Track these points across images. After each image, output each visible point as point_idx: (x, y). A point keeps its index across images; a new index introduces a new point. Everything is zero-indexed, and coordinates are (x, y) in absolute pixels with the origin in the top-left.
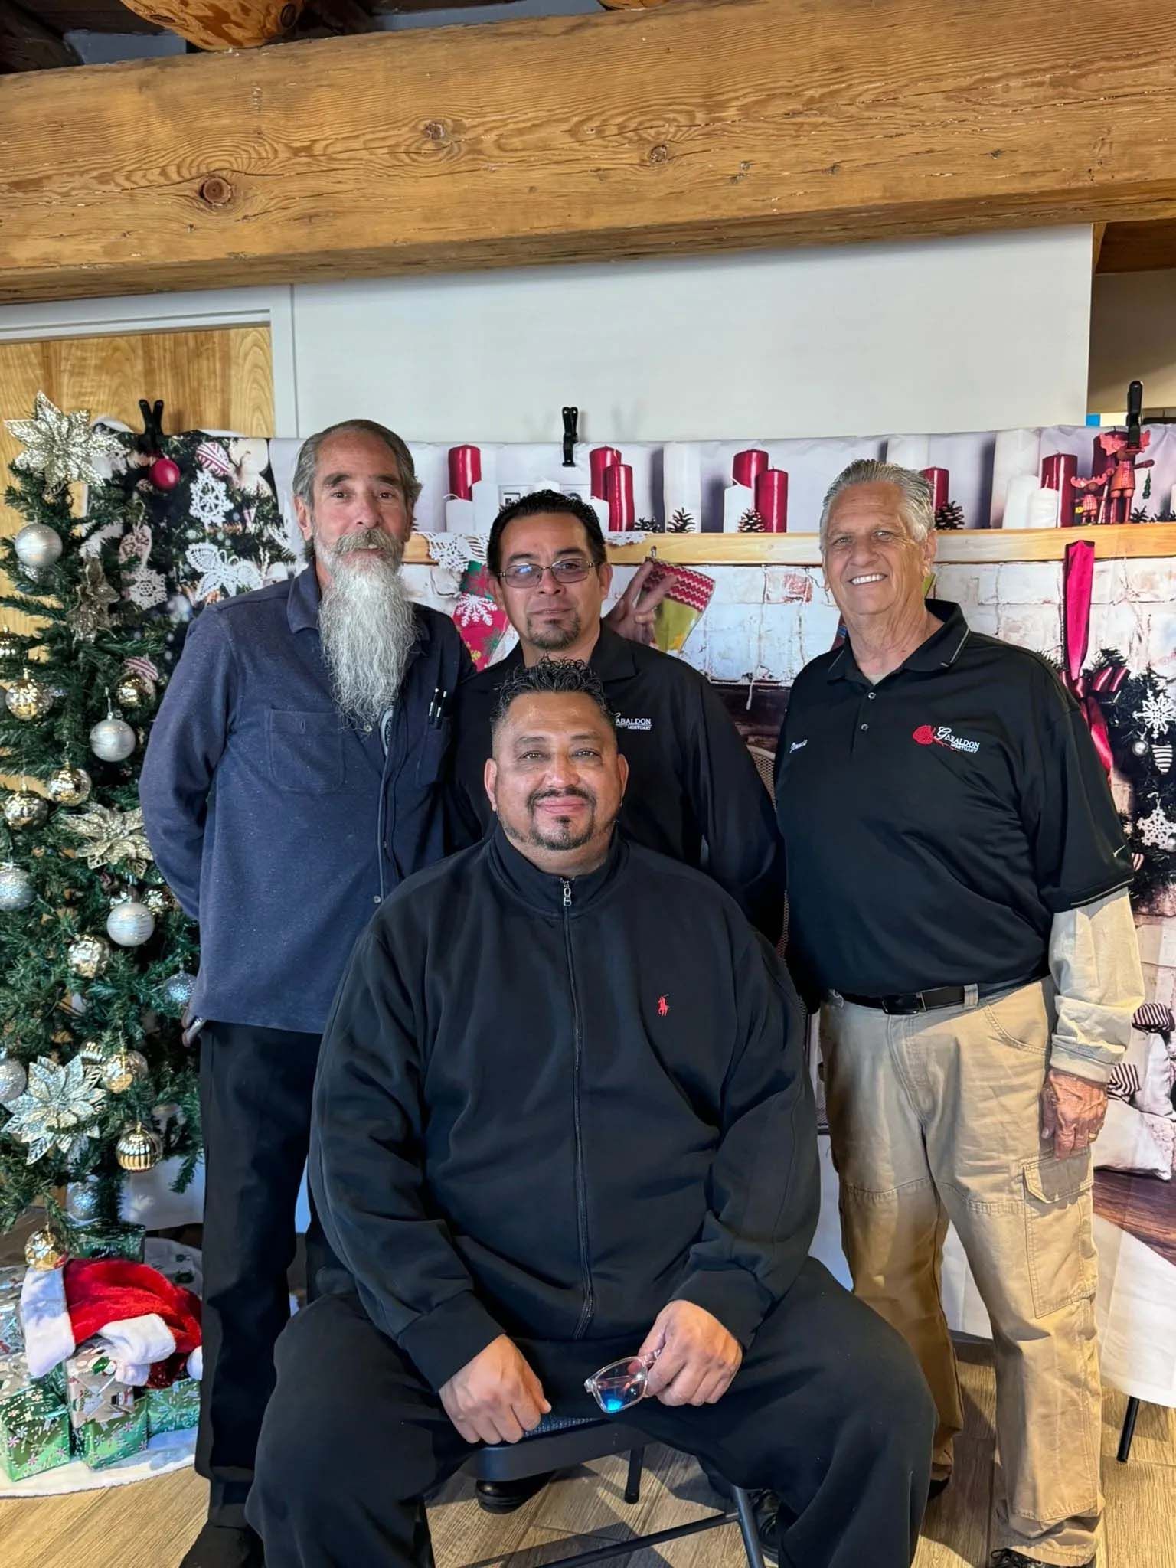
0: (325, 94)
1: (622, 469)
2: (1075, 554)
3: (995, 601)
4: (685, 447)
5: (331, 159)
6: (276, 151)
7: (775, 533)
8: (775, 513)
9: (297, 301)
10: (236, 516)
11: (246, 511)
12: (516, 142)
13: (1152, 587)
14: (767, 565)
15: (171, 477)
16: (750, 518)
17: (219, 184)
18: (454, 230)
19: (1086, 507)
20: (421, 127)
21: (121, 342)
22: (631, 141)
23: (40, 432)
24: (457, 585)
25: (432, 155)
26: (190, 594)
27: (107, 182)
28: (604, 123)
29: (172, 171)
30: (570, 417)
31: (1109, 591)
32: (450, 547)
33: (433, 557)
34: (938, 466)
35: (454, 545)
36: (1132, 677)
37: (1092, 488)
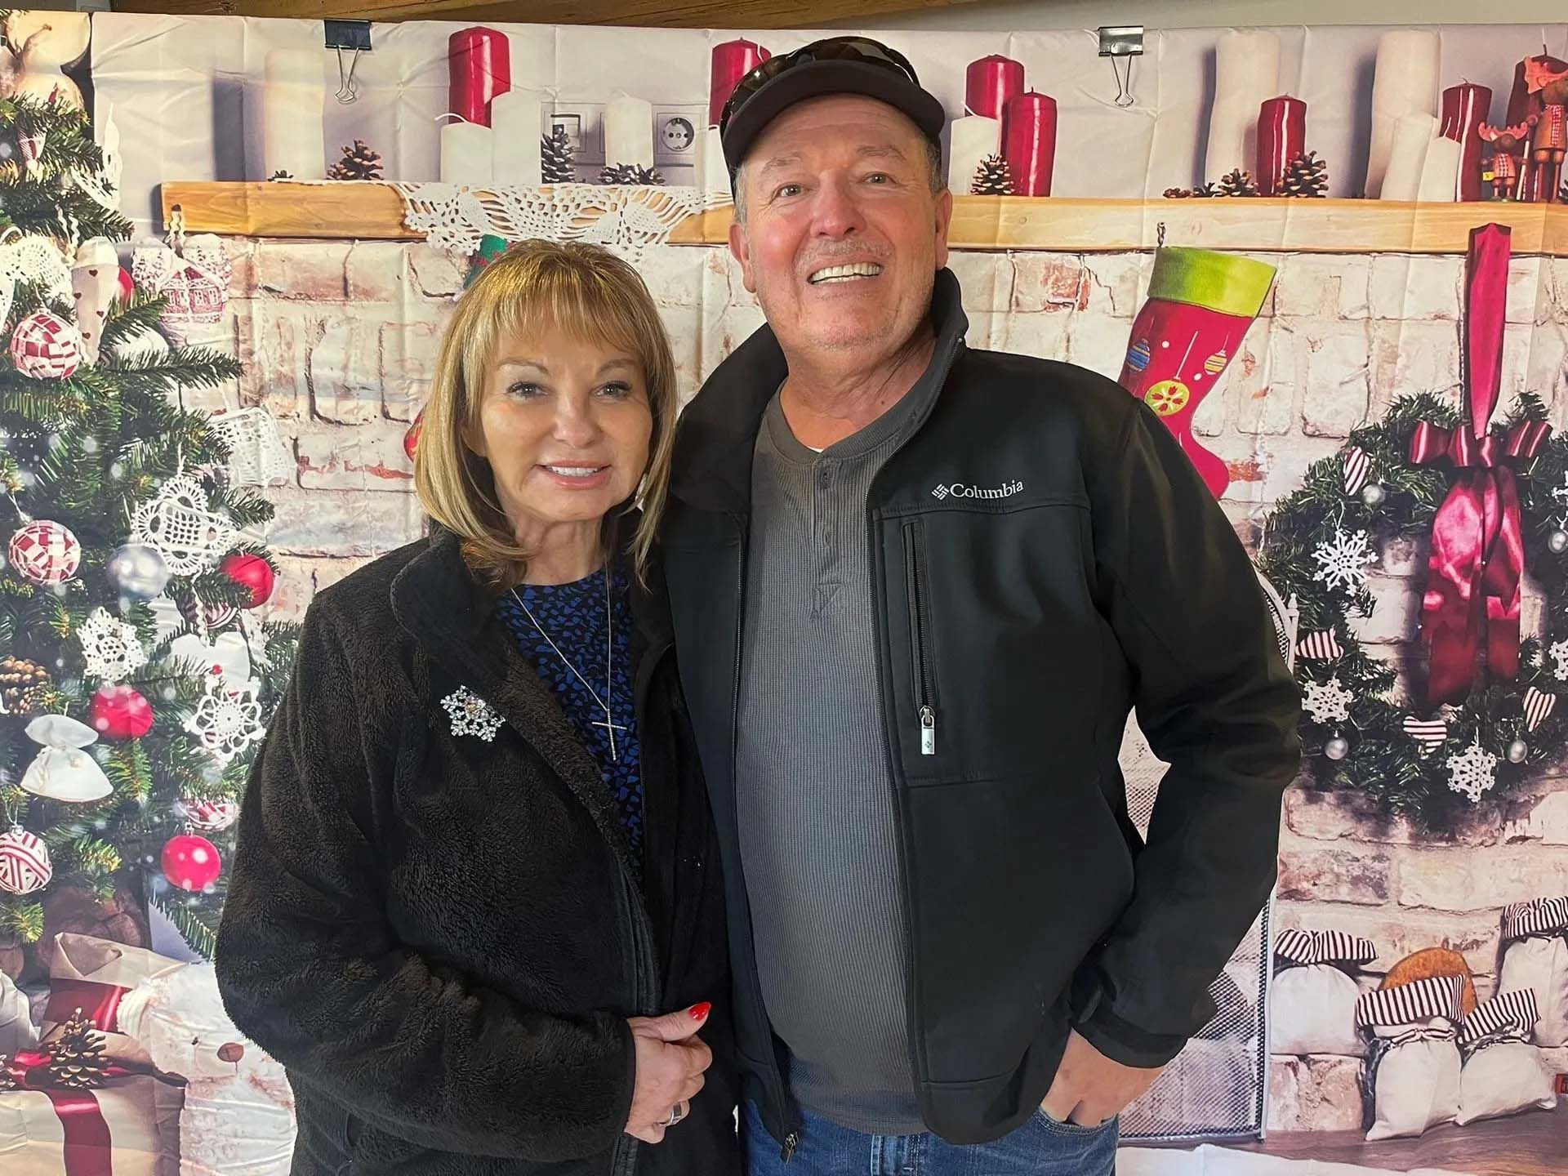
2: (1482, 245)
3: (1364, 313)
7: (1031, 197)
8: (1034, 163)
10: (5, 150)
11: (25, 140)
14: (1015, 250)
16: (992, 170)
19: (1498, 172)
24: (460, 279)
31: (1531, 304)
32: (447, 211)
33: (413, 228)
34: (1291, 95)
35: (453, 206)
36: (1554, 435)
37: (1507, 142)
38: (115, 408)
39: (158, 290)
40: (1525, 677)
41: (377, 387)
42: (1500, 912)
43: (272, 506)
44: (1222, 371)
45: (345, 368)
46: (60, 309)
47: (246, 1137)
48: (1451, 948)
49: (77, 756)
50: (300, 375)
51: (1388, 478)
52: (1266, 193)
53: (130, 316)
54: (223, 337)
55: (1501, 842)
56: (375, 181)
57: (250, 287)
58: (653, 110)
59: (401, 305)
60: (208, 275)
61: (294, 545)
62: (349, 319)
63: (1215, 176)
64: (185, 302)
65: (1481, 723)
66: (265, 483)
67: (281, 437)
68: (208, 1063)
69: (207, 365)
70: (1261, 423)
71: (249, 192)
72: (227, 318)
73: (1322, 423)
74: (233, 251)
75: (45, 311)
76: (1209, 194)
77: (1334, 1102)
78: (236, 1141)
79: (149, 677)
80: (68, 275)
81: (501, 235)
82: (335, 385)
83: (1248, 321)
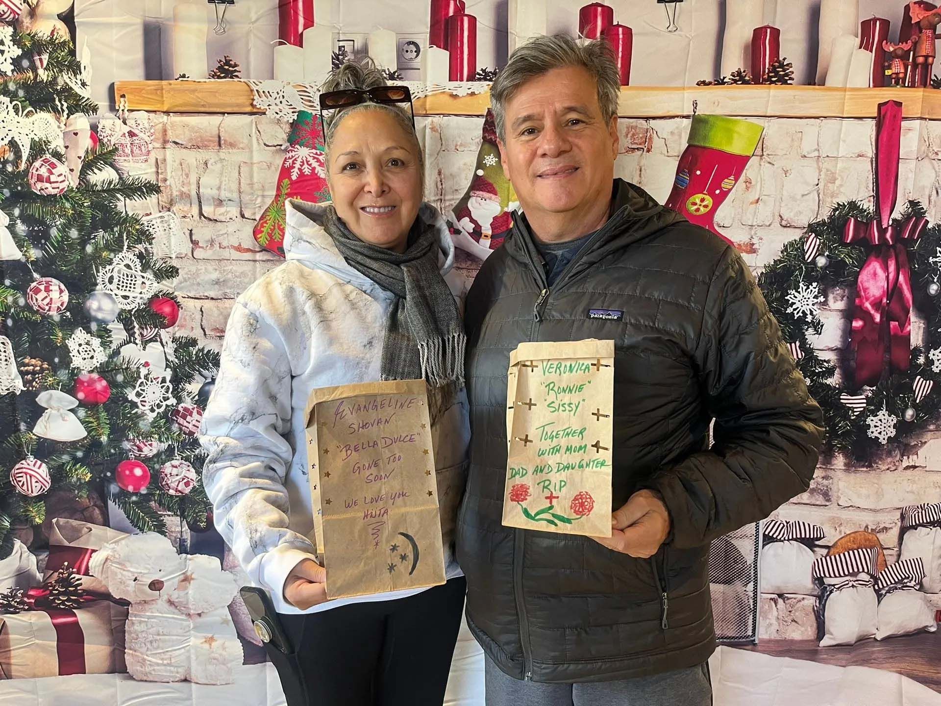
1: (466, 18)
2: (886, 113)
3: (816, 154)
10: (25, 63)
11: (37, 58)
19: (894, 70)
24: (285, 136)
31: (915, 148)
32: (278, 96)
33: (258, 107)
34: (771, 25)
35: (281, 94)
36: (930, 226)
37: (899, 52)
38: (88, 212)
39: (112, 144)
40: (914, 370)
41: (238, 200)
42: (900, 511)
43: (178, 269)
44: (732, 189)
45: (219, 188)
46: (57, 155)
47: (164, 635)
48: (870, 531)
49: (67, 415)
50: (193, 193)
51: (830, 251)
52: (757, 82)
53: (97, 159)
54: (149, 171)
55: (900, 469)
56: (236, 79)
57: (165, 142)
58: (397, 37)
59: (251, 152)
60: (141, 135)
61: (190, 292)
62: (221, 160)
63: (727, 72)
64: (128, 150)
65: (887, 396)
66: (174, 256)
67: (182, 229)
68: (143, 592)
69: (140, 187)
70: (755, 220)
71: (164, 87)
72: (152, 161)
73: (791, 219)
74: (155, 120)
75: (48, 156)
76: (723, 83)
77: (800, 623)
78: (158, 638)
79: (108, 367)
80: (61, 135)
81: (309, 110)
82: (213, 198)
83: (747, 159)
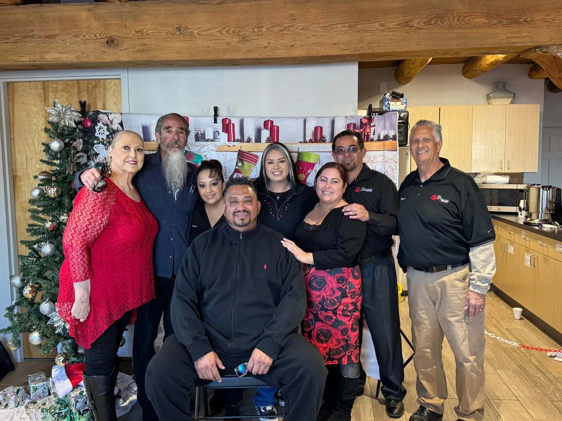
0: (146, 16)
1: (231, 124)
4: (250, 119)
5: (148, 35)
6: (131, 32)
8: (276, 137)
9: (129, 72)
10: (110, 136)
12: (203, 33)
13: (376, 159)
15: (89, 124)
16: (268, 139)
17: (113, 40)
18: (186, 57)
20: (176, 27)
21: (70, 83)
22: (236, 35)
23: (56, 111)
25: (178, 36)
26: (95, 160)
27: (77, 38)
28: (229, 30)
29: (98, 35)
30: (216, 109)
34: (320, 126)
44: (310, 173)
52: (316, 142)
58: (213, 130)
63: (307, 139)
71: (148, 143)
76: (306, 142)
81: (188, 150)
83: (315, 164)
